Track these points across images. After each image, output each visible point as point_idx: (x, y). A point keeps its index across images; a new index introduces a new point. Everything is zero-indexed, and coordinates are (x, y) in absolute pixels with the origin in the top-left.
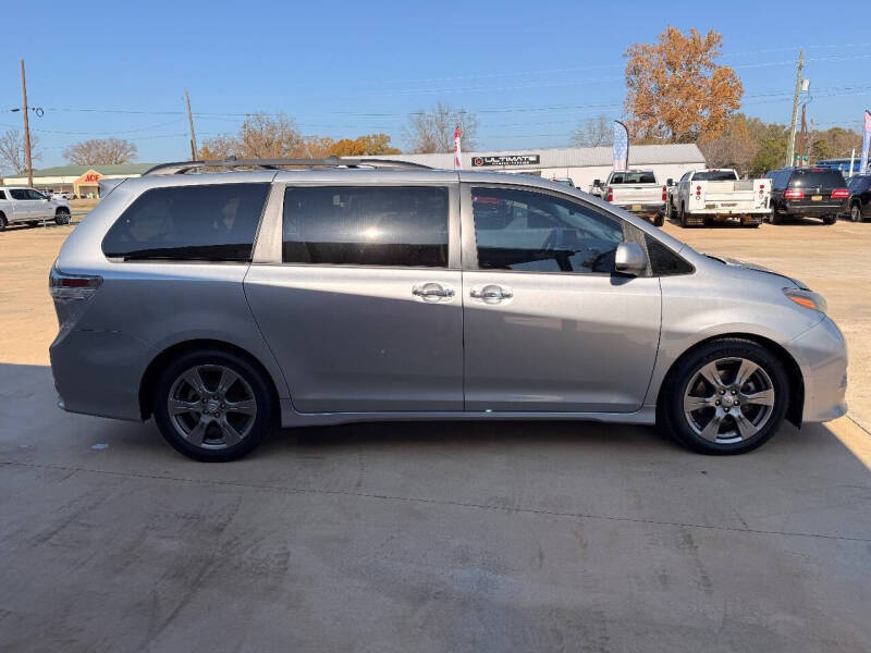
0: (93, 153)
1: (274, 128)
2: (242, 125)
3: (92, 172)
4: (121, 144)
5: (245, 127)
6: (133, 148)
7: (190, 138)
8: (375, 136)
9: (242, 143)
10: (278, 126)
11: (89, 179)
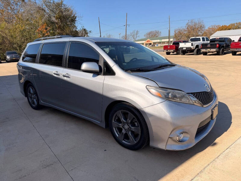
0: (151, 35)
1: (196, 24)
2: (186, 24)
3: (148, 40)
4: (157, 32)
5: (187, 24)
6: (160, 33)
7: (169, 29)
8: (236, 23)
9: (186, 29)
10: (197, 23)
11: (148, 41)
